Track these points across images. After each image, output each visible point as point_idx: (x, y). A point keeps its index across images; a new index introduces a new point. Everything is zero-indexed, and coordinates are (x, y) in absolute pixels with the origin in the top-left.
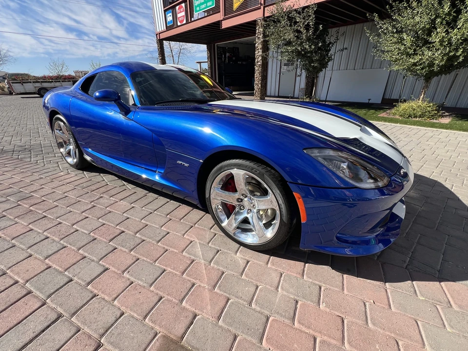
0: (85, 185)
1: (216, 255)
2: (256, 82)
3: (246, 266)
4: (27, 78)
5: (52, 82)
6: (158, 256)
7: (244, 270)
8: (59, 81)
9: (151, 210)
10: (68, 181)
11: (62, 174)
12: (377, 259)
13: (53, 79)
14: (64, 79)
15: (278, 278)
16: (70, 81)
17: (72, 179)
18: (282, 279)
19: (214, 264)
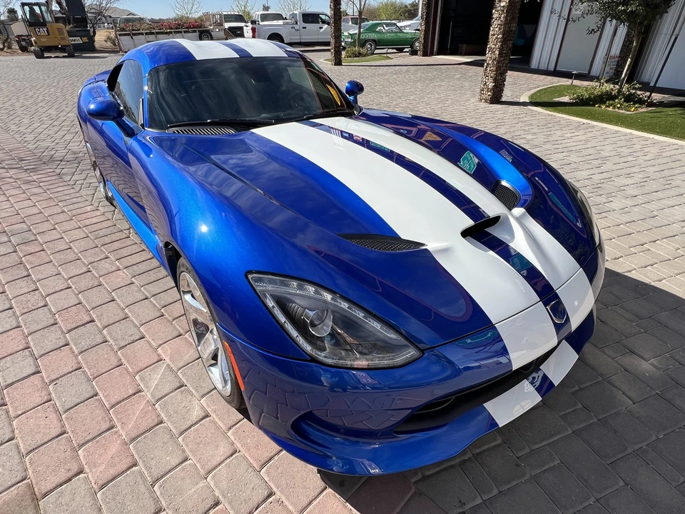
0: (101, 233)
1: (172, 392)
2: (491, 45)
3: (196, 423)
4: (138, 26)
5: (171, 33)
6: (104, 371)
7: (190, 427)
8: (181, 32)
9: (149, 293)
10: (87, 222)
11: (89, 208)
12: (415, 482)
13: (171, 28)
14: (187, 28)
15: (223, 458)
16: (195, 32)
17: (94, 220)
18: (228, 461)
19: (160, 405)
